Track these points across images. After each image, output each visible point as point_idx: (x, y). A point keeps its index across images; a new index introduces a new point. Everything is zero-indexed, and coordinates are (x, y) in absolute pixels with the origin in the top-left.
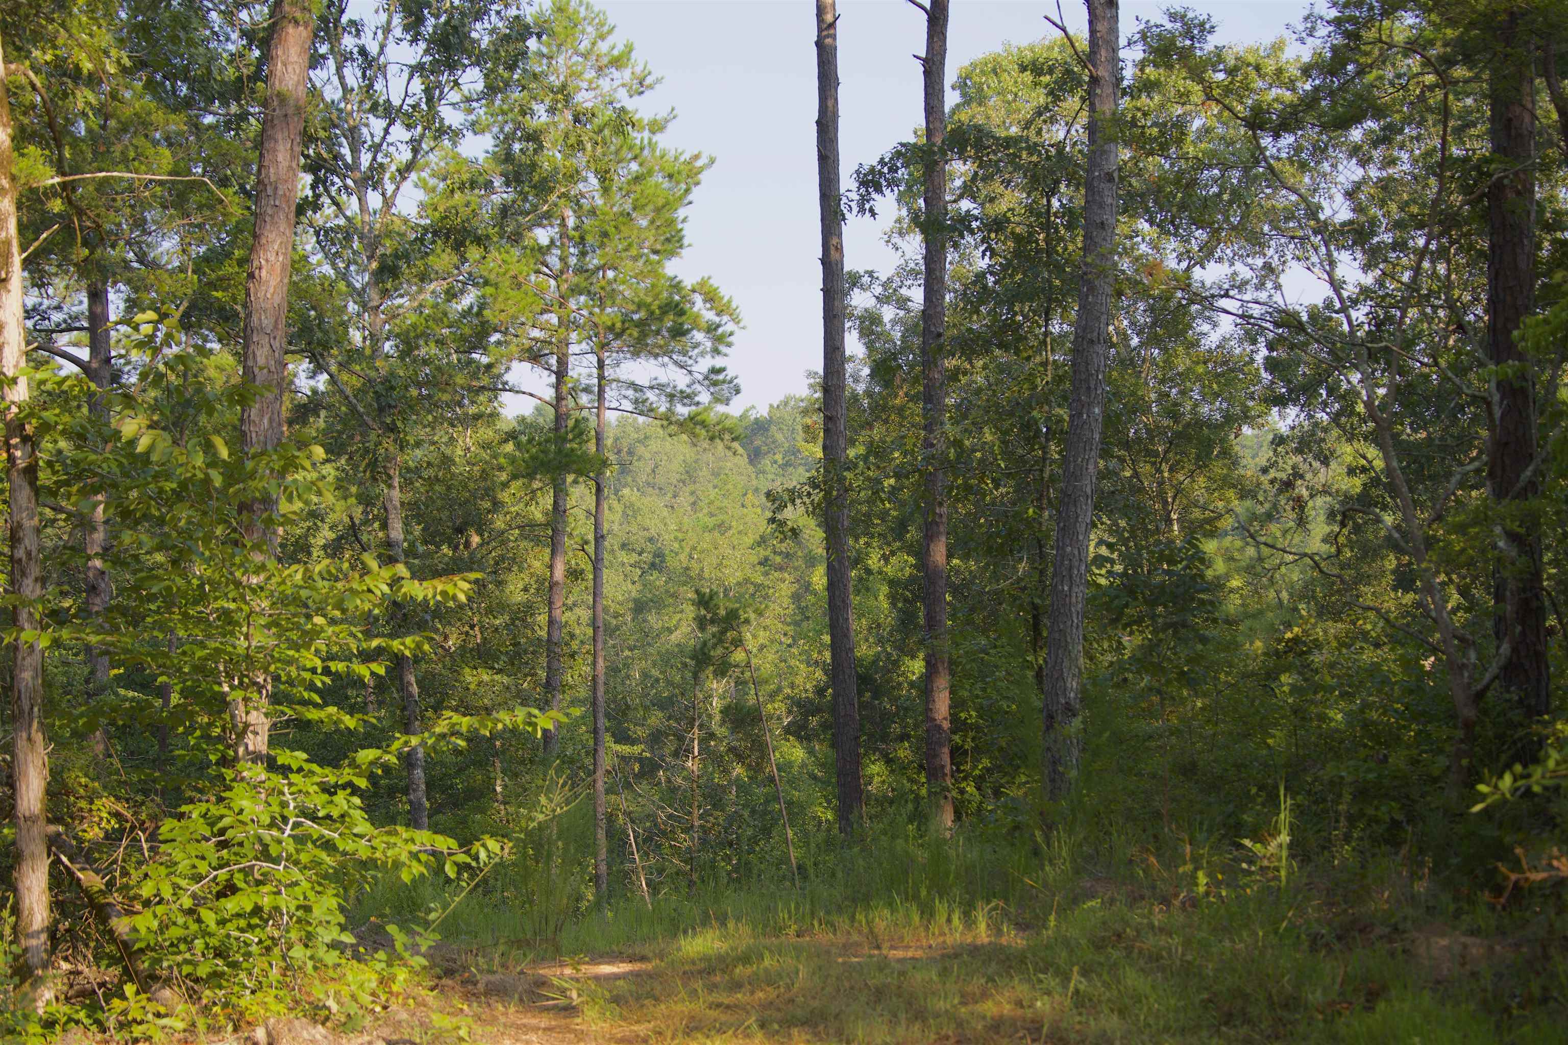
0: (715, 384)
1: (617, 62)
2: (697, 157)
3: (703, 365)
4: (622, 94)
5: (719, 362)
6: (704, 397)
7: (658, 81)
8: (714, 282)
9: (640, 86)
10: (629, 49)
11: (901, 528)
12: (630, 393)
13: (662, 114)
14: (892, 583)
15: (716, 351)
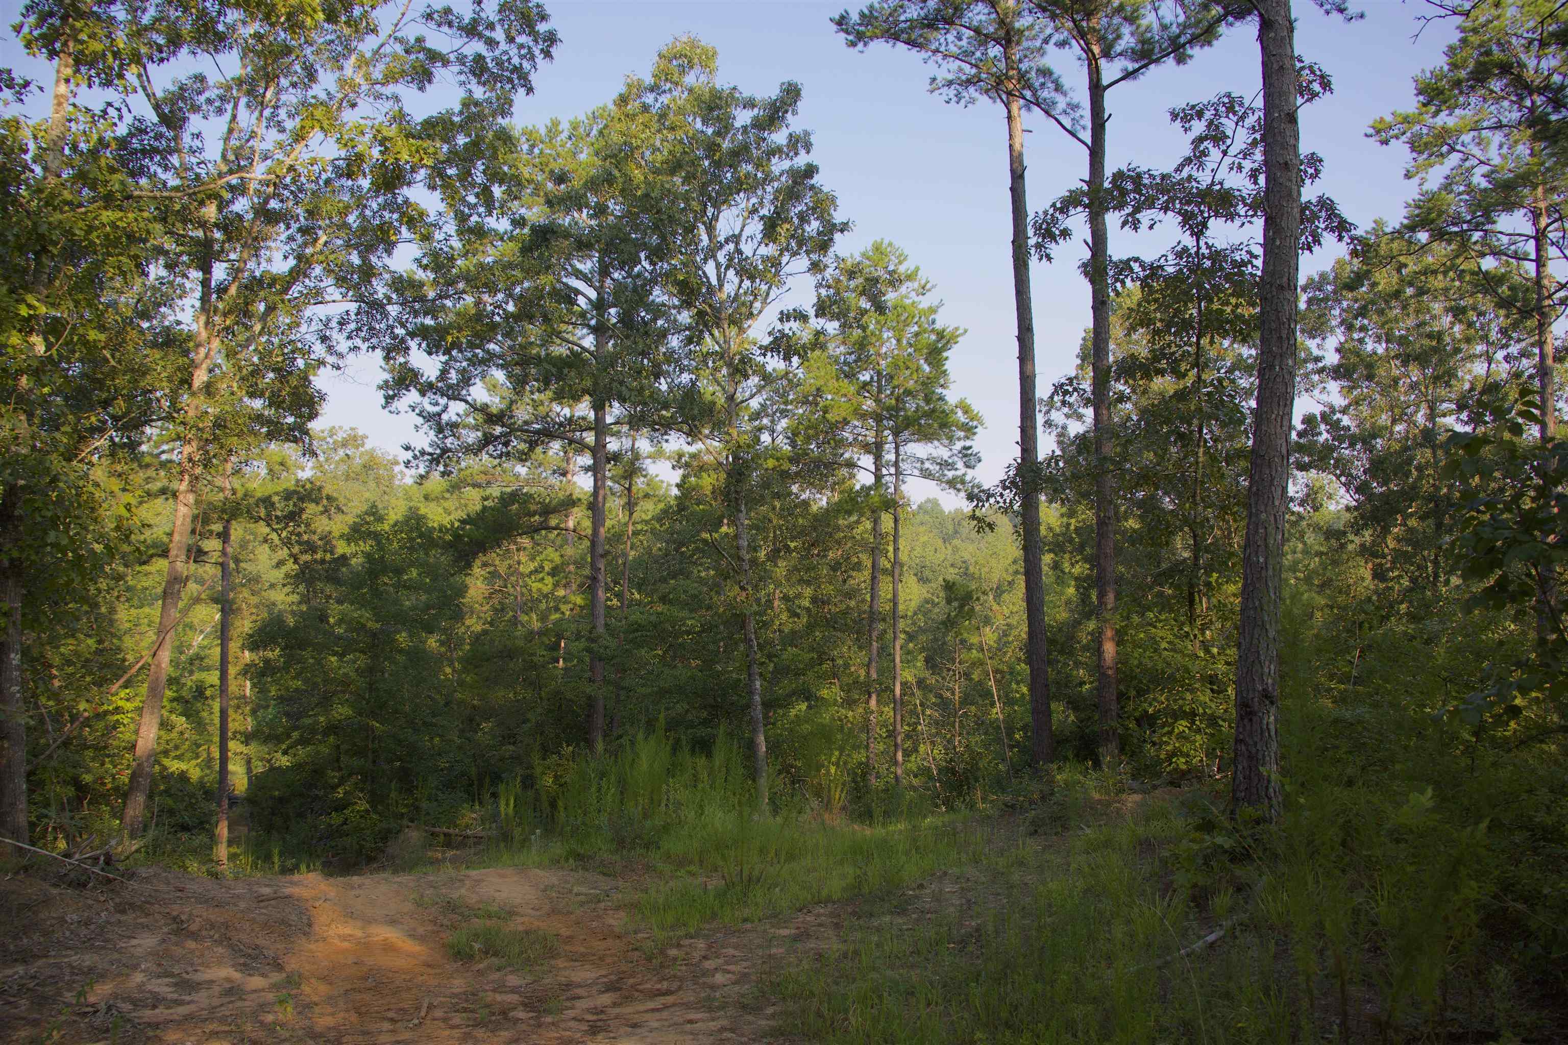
0: (965, 456)
1: (909, 278)
2: (957, 329)
3: (959, 445)
4: (913, 294)
5: (968, 443)
6: (960, 465)
7: (934, 286)
8: (968, 401)
9: (923, 290)
10: (917, 269)
11: (1081, 548)
12: (918, 465)
13: (936, 303)
14: (1076, 579)
15: (967, 438)
